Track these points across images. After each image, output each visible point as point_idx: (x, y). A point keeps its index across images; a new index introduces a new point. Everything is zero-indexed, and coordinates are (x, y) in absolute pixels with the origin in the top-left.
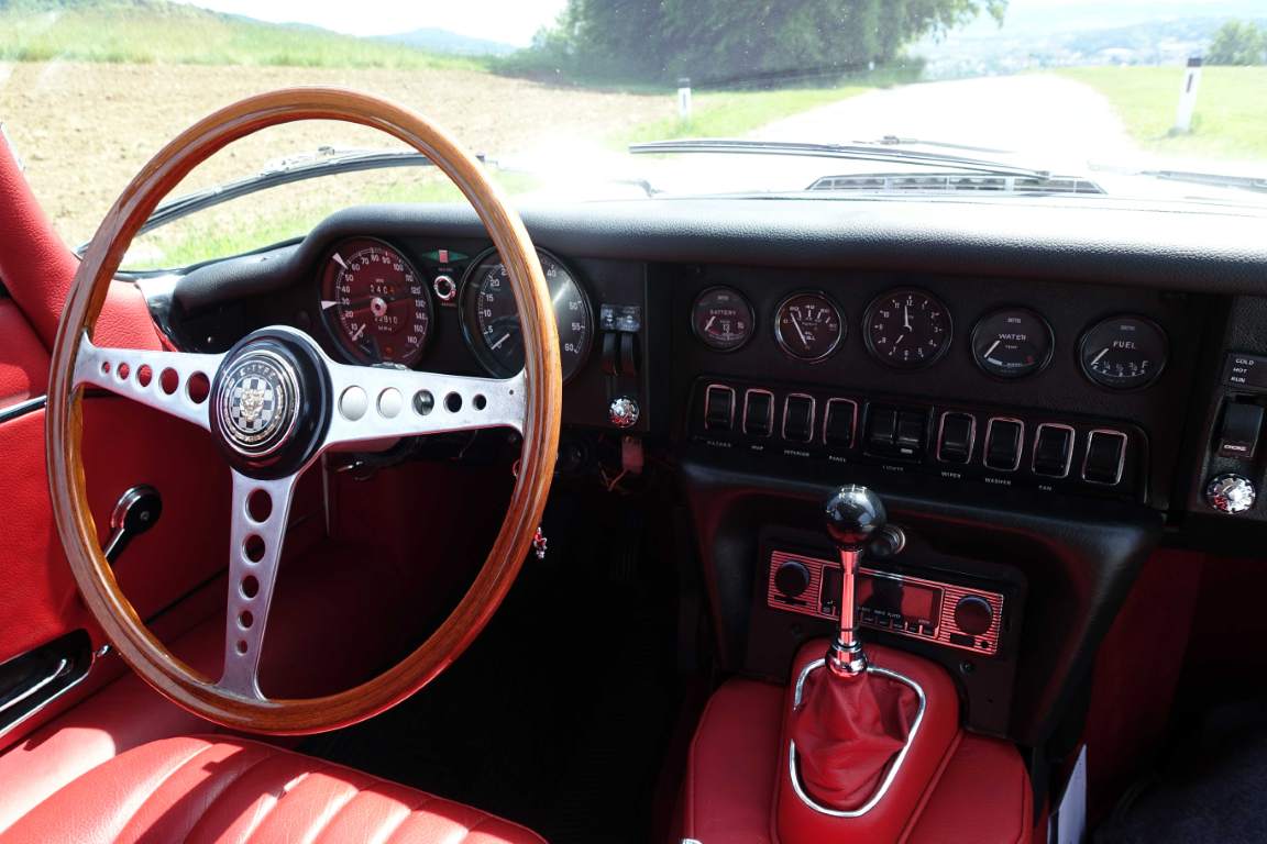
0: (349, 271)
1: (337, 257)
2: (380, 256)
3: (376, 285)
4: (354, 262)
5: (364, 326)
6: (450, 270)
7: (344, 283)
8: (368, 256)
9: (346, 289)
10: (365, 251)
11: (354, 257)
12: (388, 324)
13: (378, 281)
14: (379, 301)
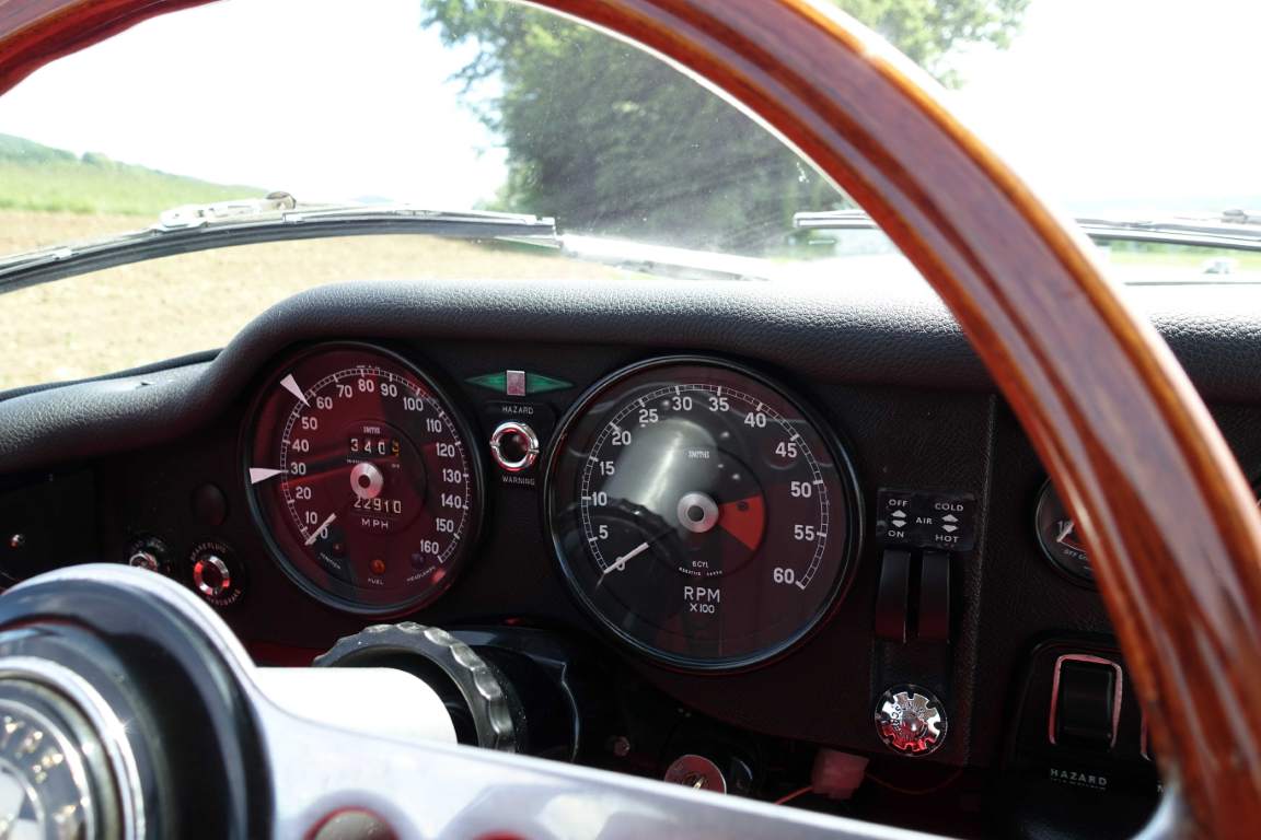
0: (310, 410)
1: (290, 383)
2: (378, 381)
3: (363, 438)
4: (322, 393)
5: (332, 517)
6: (529, 410)
7: (298, 433)
8: (353, 381)
9: (301, 445)
10: (346, 373)
11: (324, 382)
12: (382, 515)
13: (368, 430)
14: (368, 470)
